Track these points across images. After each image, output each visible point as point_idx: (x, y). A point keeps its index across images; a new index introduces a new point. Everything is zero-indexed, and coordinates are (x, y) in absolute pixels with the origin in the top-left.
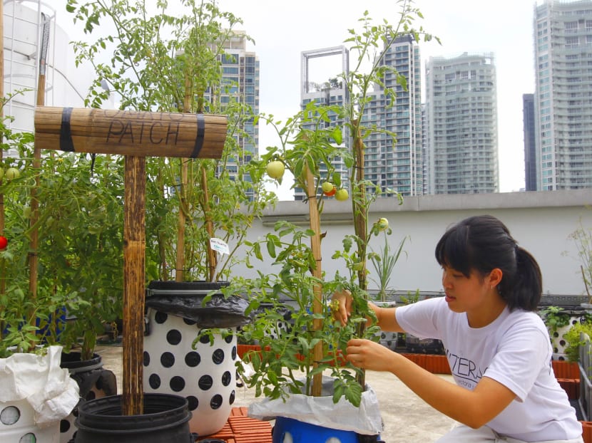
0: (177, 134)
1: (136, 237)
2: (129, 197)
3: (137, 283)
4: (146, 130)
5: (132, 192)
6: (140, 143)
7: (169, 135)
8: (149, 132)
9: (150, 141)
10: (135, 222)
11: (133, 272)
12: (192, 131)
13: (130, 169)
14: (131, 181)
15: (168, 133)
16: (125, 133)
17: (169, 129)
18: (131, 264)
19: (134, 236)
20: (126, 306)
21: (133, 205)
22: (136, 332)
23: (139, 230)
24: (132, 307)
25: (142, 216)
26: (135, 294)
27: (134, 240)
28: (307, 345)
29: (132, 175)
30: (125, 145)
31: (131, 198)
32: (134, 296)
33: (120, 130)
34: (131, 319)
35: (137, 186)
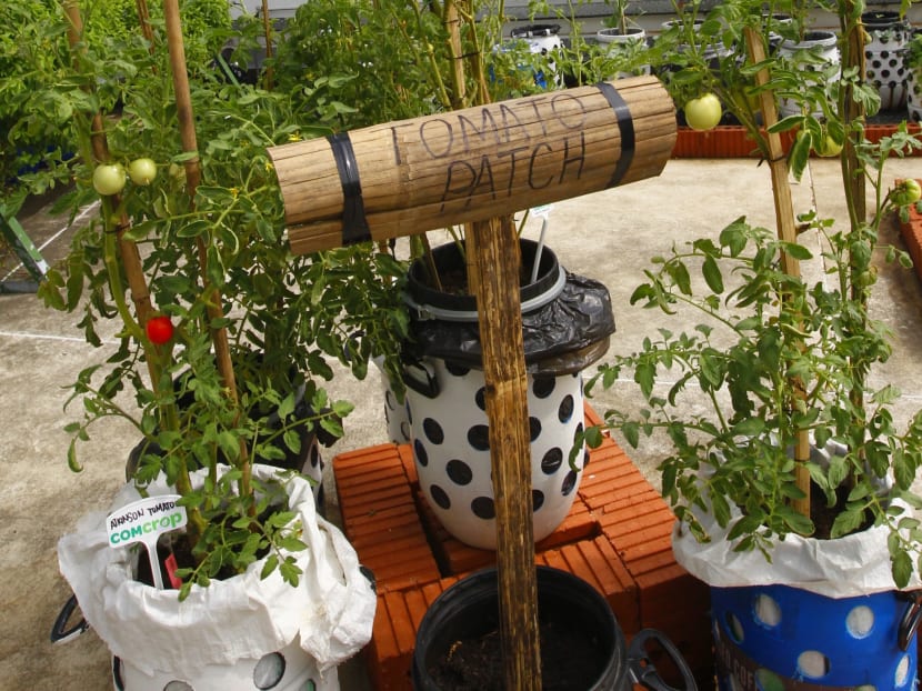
0: (583, 159)
1: (509, 373)
2: (490, 300)
3: (517, 455)
4: (521, 168)
5: (495, 289)
6: (510, 194)
7: (568, 166)
8: (526, 171)
9: (528, 186)
10: (504, 345)
11: (509, 437)
12: (612, 146)
13: (486, 246)
14: (490, 268)
15: (566, 163)
16: (479, 185)
17: (566, 154)
18: (505, 424)
19: (504, 372)
20: (502, 499)
21: (497, 315)
22: (522, 537)
23: (513, 359)
24: (511, 498)
25: (517, 332)
26: (515, 473)
27: (506, 378)
28: (824, 479)
29: (490, 257)
30: (478, 207)
31: (493, 301)
32: (513, 479)
33: (468, 183)
34: (511, 517)
35: (502, 274)
